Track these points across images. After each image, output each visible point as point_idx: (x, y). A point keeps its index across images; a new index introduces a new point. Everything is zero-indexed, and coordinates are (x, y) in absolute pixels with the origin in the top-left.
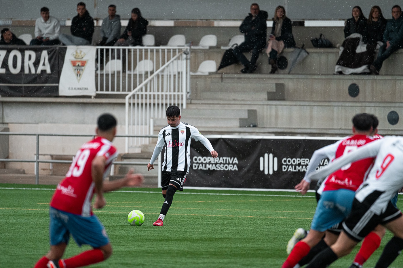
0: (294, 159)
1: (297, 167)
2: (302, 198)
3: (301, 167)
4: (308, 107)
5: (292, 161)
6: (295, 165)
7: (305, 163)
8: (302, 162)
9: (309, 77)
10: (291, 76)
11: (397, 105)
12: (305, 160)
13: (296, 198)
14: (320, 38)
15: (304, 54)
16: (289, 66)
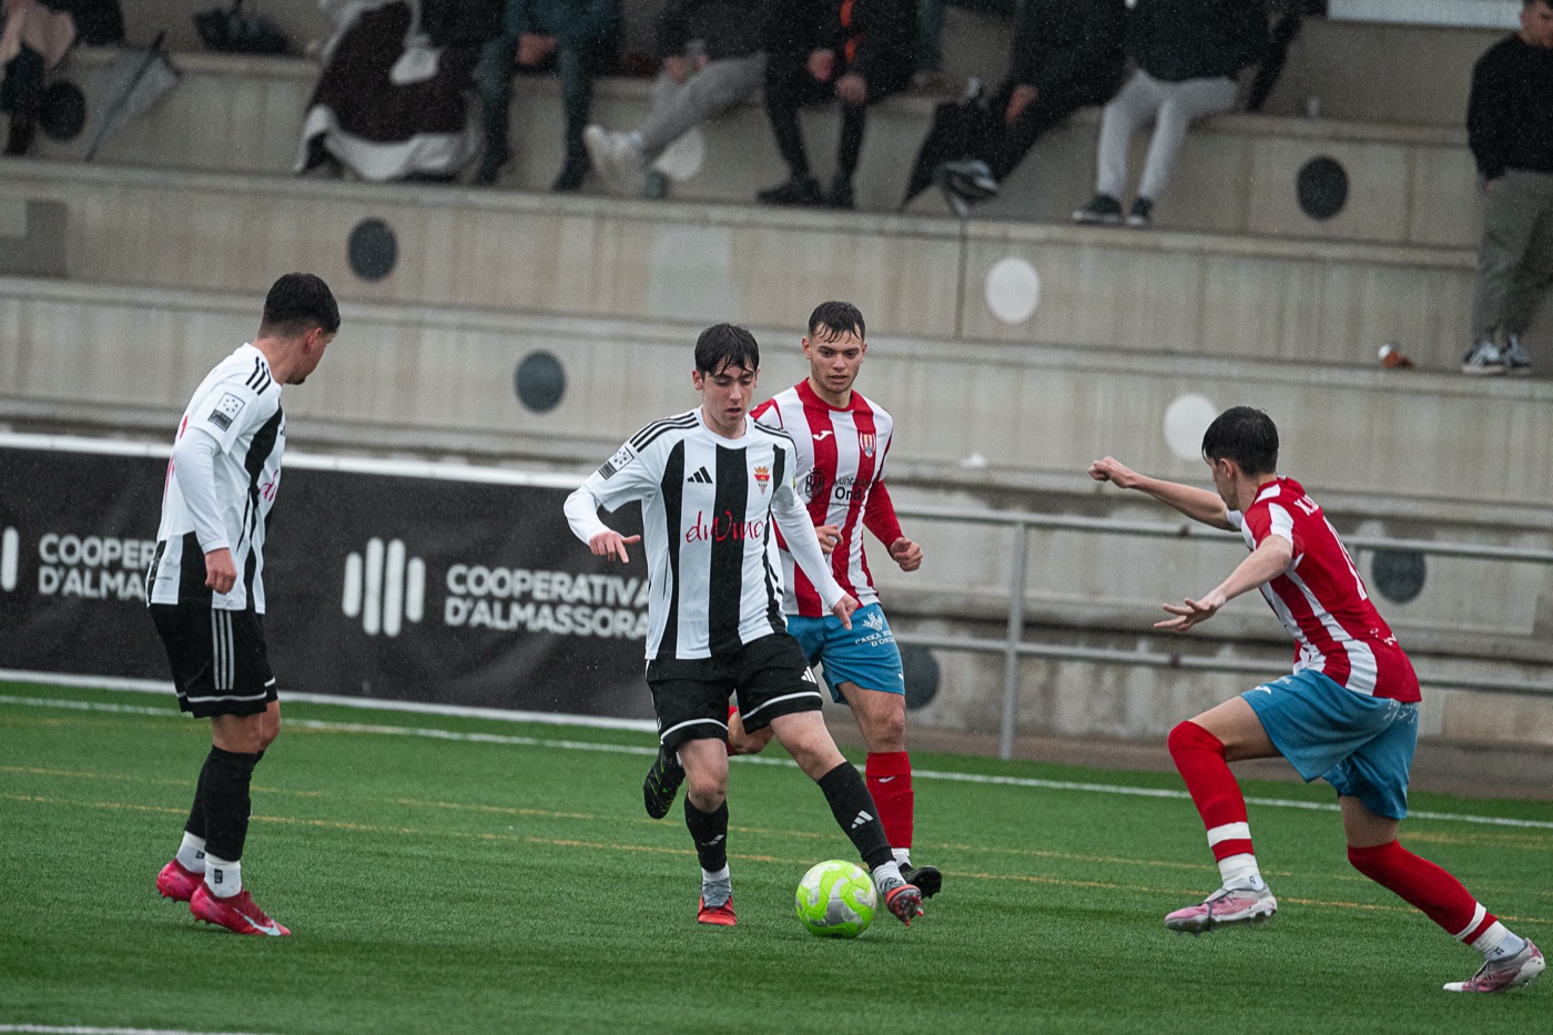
0: (93, 541)
1: (105, 577)
2: (119, 715)
3: (120, 577)
4: (167, 315)
5: (82, 551)
6: (96, 571)
7: (139, 559)
8: (127, 554)
9: (177, 179)
10: (96, 172)
11: (562, 325)
12: (139, 550)
13: (93, 713)
14: (236, 11)
15: (158, 76)
16: (91, 127)
